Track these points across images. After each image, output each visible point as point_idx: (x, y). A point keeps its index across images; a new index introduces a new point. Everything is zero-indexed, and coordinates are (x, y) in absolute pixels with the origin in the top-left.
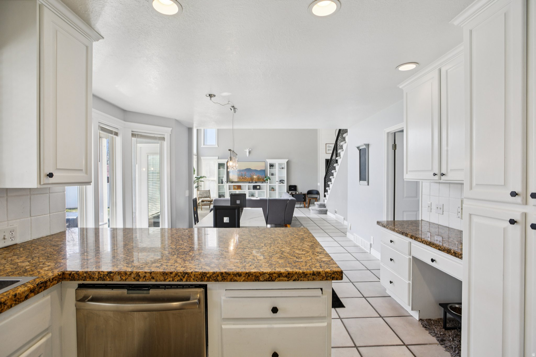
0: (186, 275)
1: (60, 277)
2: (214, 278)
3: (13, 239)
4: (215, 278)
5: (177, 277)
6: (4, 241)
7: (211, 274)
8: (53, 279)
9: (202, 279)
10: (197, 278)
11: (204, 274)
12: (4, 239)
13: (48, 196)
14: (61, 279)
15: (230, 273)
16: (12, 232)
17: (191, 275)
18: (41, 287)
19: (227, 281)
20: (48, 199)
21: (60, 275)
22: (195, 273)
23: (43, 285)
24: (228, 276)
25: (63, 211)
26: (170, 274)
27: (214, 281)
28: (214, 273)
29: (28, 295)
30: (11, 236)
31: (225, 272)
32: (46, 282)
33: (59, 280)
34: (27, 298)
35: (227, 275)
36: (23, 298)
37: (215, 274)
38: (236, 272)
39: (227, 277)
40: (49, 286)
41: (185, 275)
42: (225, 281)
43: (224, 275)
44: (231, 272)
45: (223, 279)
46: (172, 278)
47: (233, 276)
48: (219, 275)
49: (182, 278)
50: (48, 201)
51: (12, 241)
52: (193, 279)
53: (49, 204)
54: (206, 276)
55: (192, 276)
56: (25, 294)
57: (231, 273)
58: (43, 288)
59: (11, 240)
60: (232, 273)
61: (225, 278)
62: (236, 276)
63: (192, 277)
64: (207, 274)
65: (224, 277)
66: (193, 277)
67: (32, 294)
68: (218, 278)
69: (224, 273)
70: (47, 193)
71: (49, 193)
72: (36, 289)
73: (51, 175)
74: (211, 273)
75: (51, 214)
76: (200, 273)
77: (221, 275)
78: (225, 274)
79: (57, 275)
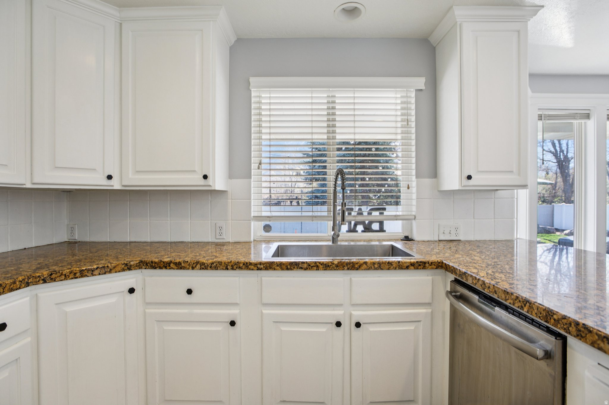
0: (528, 304)
1: (439, 264)
2: (564, 325)
3: (457, 235)
4: (565, 327)
5: (517, 302)
6: (450, 235)
7: (560, 317)
8: (432, 263)
9: (546, 319)
10: (541, 314)
11: (550, 313)
12: (444, 233)
13: (493, 201)
14: (440, 266)
15: (591, 329)
16: (457, 229)
17: (534, 306)
18: (420, 265)
19: (586, 342)
20: (493, 204)
21: (439, 263)
22: (539, 305)
23: (422, 264)
24: (588, 333)
25: (511, 219)
26: (511, 295)
27: (563, 330)
28: (564, 317)
29: (408, 266)
30: (455, 232)
31: (584, 324)
32: (425, 263)
33: (438, 267)
34: (407, 268)
35: (586, 332)
36: (404, 266)
37: (566, 319)
38: (604, 333)
39: (586, 334)
40: (428, 267)
41: (526, 303)
42: (582, 340)
43: (580, 327)
44: (595, 329)
45: (578, 334)
46: (512, 300)
47: (597, 337)
48: (573, 324)
49: (523, 305)
50: (493, 206)
51: (456, 237)
52: (536, 314)
53: (494, 209)
54: (552, 316)
55: (534, 308)
56: (406, 264)
57: (593, 331)
58: (422, 267)
59: (455, 235)
60: (595, 331)
61: (583, 335)
62: (603, 341)
63: (534, 310)
64: (554, 314)
65: (580, 331)
66: (536, 311)
67: (412, 267)
68: (570, 329)
69: (581, 325)
70: (492, 198)
71: (494, 198)
72: (416, 265)
73: (469, 177)
74: (561, 315)
75: (495, 220)
76: (544, 308)
77: (575, 326)
78: (582, 327)
79: (436, 261)
